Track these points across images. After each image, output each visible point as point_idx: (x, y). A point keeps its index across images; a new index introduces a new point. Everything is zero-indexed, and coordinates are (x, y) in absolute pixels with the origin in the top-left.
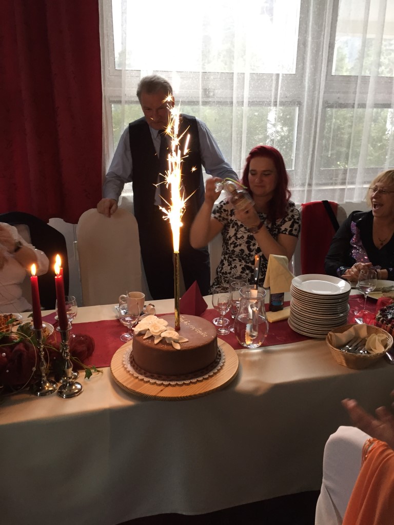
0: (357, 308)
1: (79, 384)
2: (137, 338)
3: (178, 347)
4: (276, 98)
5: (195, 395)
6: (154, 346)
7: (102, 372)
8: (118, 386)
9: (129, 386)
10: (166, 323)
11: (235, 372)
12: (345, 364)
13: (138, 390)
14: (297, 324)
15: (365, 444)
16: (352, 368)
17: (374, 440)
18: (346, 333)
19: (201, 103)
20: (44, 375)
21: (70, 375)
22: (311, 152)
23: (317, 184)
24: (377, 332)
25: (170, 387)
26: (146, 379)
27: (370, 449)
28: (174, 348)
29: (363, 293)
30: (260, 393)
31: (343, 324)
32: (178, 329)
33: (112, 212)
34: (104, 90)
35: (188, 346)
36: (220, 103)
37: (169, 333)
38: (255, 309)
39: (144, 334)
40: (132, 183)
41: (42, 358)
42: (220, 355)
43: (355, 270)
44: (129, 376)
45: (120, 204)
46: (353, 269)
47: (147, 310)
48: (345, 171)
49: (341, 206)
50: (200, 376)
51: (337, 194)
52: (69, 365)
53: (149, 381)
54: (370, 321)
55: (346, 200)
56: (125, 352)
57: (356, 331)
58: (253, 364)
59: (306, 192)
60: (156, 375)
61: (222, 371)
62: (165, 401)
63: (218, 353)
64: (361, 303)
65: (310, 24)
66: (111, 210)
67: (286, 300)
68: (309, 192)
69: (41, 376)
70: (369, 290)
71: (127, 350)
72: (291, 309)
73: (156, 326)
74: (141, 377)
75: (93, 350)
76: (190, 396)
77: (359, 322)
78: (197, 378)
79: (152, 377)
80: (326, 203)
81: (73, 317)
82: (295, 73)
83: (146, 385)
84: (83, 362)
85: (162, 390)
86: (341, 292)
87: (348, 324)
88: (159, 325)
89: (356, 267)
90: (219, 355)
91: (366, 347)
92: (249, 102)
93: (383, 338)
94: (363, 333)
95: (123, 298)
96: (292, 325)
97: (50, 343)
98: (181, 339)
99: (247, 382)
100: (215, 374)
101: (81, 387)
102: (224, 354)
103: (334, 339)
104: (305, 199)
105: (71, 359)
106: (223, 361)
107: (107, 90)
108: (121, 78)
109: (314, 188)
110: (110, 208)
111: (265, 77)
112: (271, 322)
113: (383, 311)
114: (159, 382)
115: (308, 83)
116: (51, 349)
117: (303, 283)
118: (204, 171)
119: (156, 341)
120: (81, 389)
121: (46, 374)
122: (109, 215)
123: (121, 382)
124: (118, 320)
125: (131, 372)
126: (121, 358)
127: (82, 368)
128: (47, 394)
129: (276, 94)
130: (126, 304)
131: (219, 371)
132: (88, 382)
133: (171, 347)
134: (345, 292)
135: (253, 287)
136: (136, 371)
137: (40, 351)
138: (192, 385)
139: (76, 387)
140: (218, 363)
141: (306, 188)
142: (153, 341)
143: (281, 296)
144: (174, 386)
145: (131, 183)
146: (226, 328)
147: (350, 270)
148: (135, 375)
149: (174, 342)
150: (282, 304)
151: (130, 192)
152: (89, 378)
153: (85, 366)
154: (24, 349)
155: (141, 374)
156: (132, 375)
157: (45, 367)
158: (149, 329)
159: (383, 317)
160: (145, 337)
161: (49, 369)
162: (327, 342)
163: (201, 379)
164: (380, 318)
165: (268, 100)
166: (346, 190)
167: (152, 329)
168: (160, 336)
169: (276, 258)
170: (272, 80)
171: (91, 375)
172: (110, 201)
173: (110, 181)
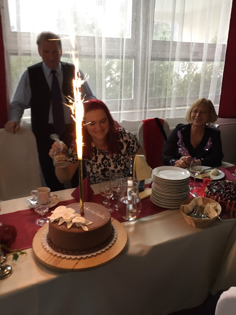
1: (9, 266)
2: (53, 225)
3: (86, 229)
4: (122, 54)
5: (102, 264)
6: (67, 230)
7: (26, 253)
8: (40, 262)
9: (50, 264)
10: (74, 211)
11: (126, 242)
12: (194, 225)
13: (58, 266)
14: (158, 200)
16: (199, 228)
18: (190, 204)
22: (145, 88)
23: (150, 108)
24: (208, 202)
25: (82, 260)
26: (63, 256)
28: (83, 230)
29: (193, 177)
30: (145, 254)
31: (186, 199)
32: (83, 214)
33: (16, 130)
35: (94, 227)
36: (88, 56)
37: (78, 219)
38: (133, 194)
39: (59, 221)
40: (30, 109)
44: (49, 255)
45: (21, 124)
48: (165, 100)
49: (165, 120)
50: (103, 248)
51: (161, 114)
53: (65, 257)
55: (167, 117)
56: (43, 235)
57: (196, 202)
59: (143, 113)
60: (70, 252)
61: (117, 242)
62: (80, 271)
66: (16, 128)
68: (145, 112)
71: (44, 233)
72: (152, 189)
73: (67, 215)
74: (59, 255)
76: (99, 265)
78: (101, 249)
79: (68, 253)
80: (157, 119)
83: (64, 260)
84: (9, 247)
85: (77, 263)
88: (69, 213)
89: (182, 159)
90: (113, 229)
91: (204, 212)
92: (106, 56)
93: (215, 206)
94: (200, 203)
95: (33, 192)
96: (154, 201)
98: (87, 222)
99: (134, 247)
100: (113, 244)
101: (11, 268)
103: (185, 209)
104: (143, 117)
106: (116, 234)
107: (8, 46)
109: (148, 110)
113: (209, 187)
114: (73, 257)
115: (142, 44)
117: (160, 172)
119: (69, 226)
120: (12, 270)
122: (15, 132)
123: (43, 260)
125: (50, 252)
127: (9, 252)
129: (122, 51)
131: (115, 242)
132: (17, 263)
133: (81, 230)
134: (187, 178)
135: (130, 178)
136: (54, 250)
138: (98, 256)
139: (7, 269)
141: (143, 110)
142: (66, 226)
143: (143, 182)
144: (85, 259)
147: (179, 161)
148: (53, 254)
149: (83, 225)
152: (16, 260)
153: (11, 250)
155: (59, 252)
156: (52, 253)
158: (62, 217)
159: (210, 191)
160: (60, 224)
163: (104, 250)
164: (209, 192)
165: (117, 55)
166: (166, 111)
167: (64, 217)
168: (71, 221)
169: (139, 157)
170: (119, 42)
171: (18, 257)
172: (15, 122)
173: (14, 108)
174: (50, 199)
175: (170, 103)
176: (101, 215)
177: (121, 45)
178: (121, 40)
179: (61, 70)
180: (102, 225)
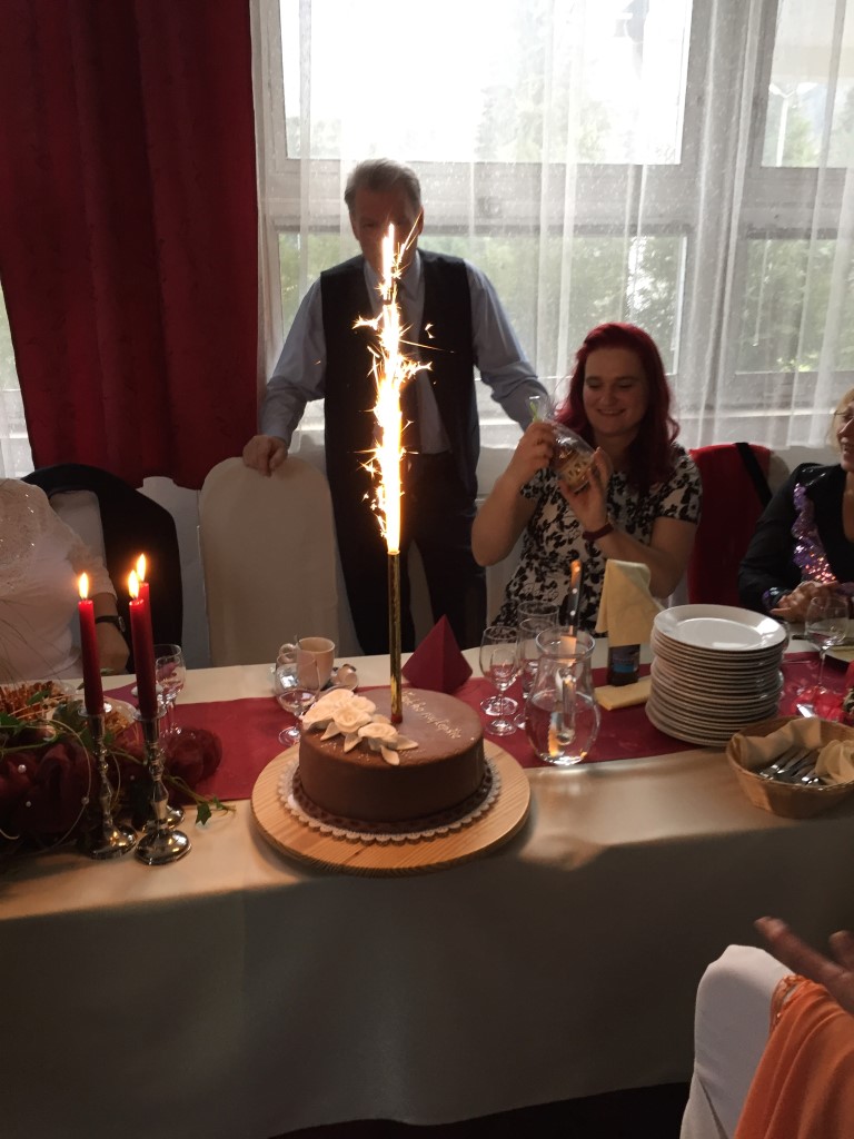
0: (803, 681)
1: (182, 834)
2: (312, 739)
3: (394, 759)
4: (634, 217)
5: (429, 866)
6: (342, 757)
7: (234, 811)
8: (266, 842)
9: (287, 843)
10: (372, 706)
11: (519, 818)
12: (768, 807)
13: (307, 852)
14: (666, 715)
15: (778, 988)
16: (784, 816)
17: (798, 980)
18: (772, 736)
19: (472, 229)
20: (107, 813)
21: (162, 816)
22: (712, 336)
23: (727, 407)
24: (842, 736)
25: (375, 846)
26: (325, 828)
27: (787, 999)
28: (385, 762)
29: (817, 648)
30: (576, 864)
31: (768, 716)
32: (397, 720)
33: (272, 465)
34: (263, 203)
35: (420, 756)
36: (514, 230)
37: (377, 729)
38: (568, 679)
39: (323, 731)
40: (323, 401)
41: (104, 776)
42: (490, 780)
43: (800, 596)
44: (289, 821)
46: (797, 595)
47: (338, 678)
48: (789, 378)
49: (777, 454)
50: (443, 824)
51: (772, 428)
52: (161, 792)
53: (331, 833)
54: (830, 711)
55: (791, 443)
56: (285, 768)
57: (797, 732)
58: (564, 801)
59: (700, 423)
60: (346, 820)
61: (491, 815)
62: (363, 876)
63: (484, 776)
64: (814, 672)
65: (712, 55)
66: (274, 460)
67: (643, 660)
68: (709, 423)
69: (102, 817)
70: (829, 643)
71: (290, 763)
72: (654, 682)
73: (349, 714)
74: (314, 823)
75: (218, 762)
76: (418, 868)
77: (806, 712)
78: (435, 827)
79: (338, 823)
80: (743, 448)
81: (177, 689)
82: (678, 162)
83: (326, 840)
84: (193, 788)
86: (764, 644)
87: (779, 717)
88: (355, 710)
89: (802, 590)
90: (486, 779)
91: (817, 769)
92: (576, 226)
93: (853, 751)
94: (813, 738)
95: (287, 650)
96: (655, 717)
97: (123, 746)
98: (402, 741)
99: (546, 840)
100: (477, 820)
101: (187, 842)
102: (498, 777)
103: (744, 749)
104: (699, 438)
105: (165, 782)
106: (496, 792)
107: (269, 203)
108: (299, 178)
109: (719, 415)
110: (271, 455)
111: (610, 171)
112: (609, 708)
114: (351, 835)
115: (707, 184)
116: (125, 758)
117: (679, 624)
118: (477, 379)
119: (348, 746)
120: (187, 846)
121: (113, 813)
122: (269, 472)
123: (270, 832)
124: (274, 700)
125: (293, 813)
126: (276, 782)
127: (190, 801)
128: (115, 855)
129: (635, 209)
130: (295, 665)
131: (485, 813)
132: (203, 831)
133: (378, 759)
134: (773, 644)
135: (567, 631)
136: (304, 810)
137: (99, 763)
138: (423, 844)
139: (175, 842)
140: (485, 796)
141: (701, 415)
142: (341, 744)
143: (632, 653)
144: (384, 844)
145: (321, 402)
146: (508, 719)
147: (790, 597)
148: (301, 819)
149: (387, 748)
150: (635, 669)
151: (320, 422)
152: (204, 823)
153: (197, 797)
154: (67, 759)
155: (315, 817)
156: (296, 818)
157: (109, 796)
158: (332, 720)
160: (325, 736)
161: (121, 802)
162: (730, 757)
163: (443, 830)
165: (617, 223)
166: (791, 420)
167: (339, 720)
168: (356, 734)
169: (621, 567)
170: (626, 178)
171: (210, 815)
172: (270, 441)
173: (275, 396)
174: (334, 674)
175: (809, 391)
176: (452, 727)
177: (630, 190)
178: (631, 173)
179: (420, 280)
180: (446, 756)
